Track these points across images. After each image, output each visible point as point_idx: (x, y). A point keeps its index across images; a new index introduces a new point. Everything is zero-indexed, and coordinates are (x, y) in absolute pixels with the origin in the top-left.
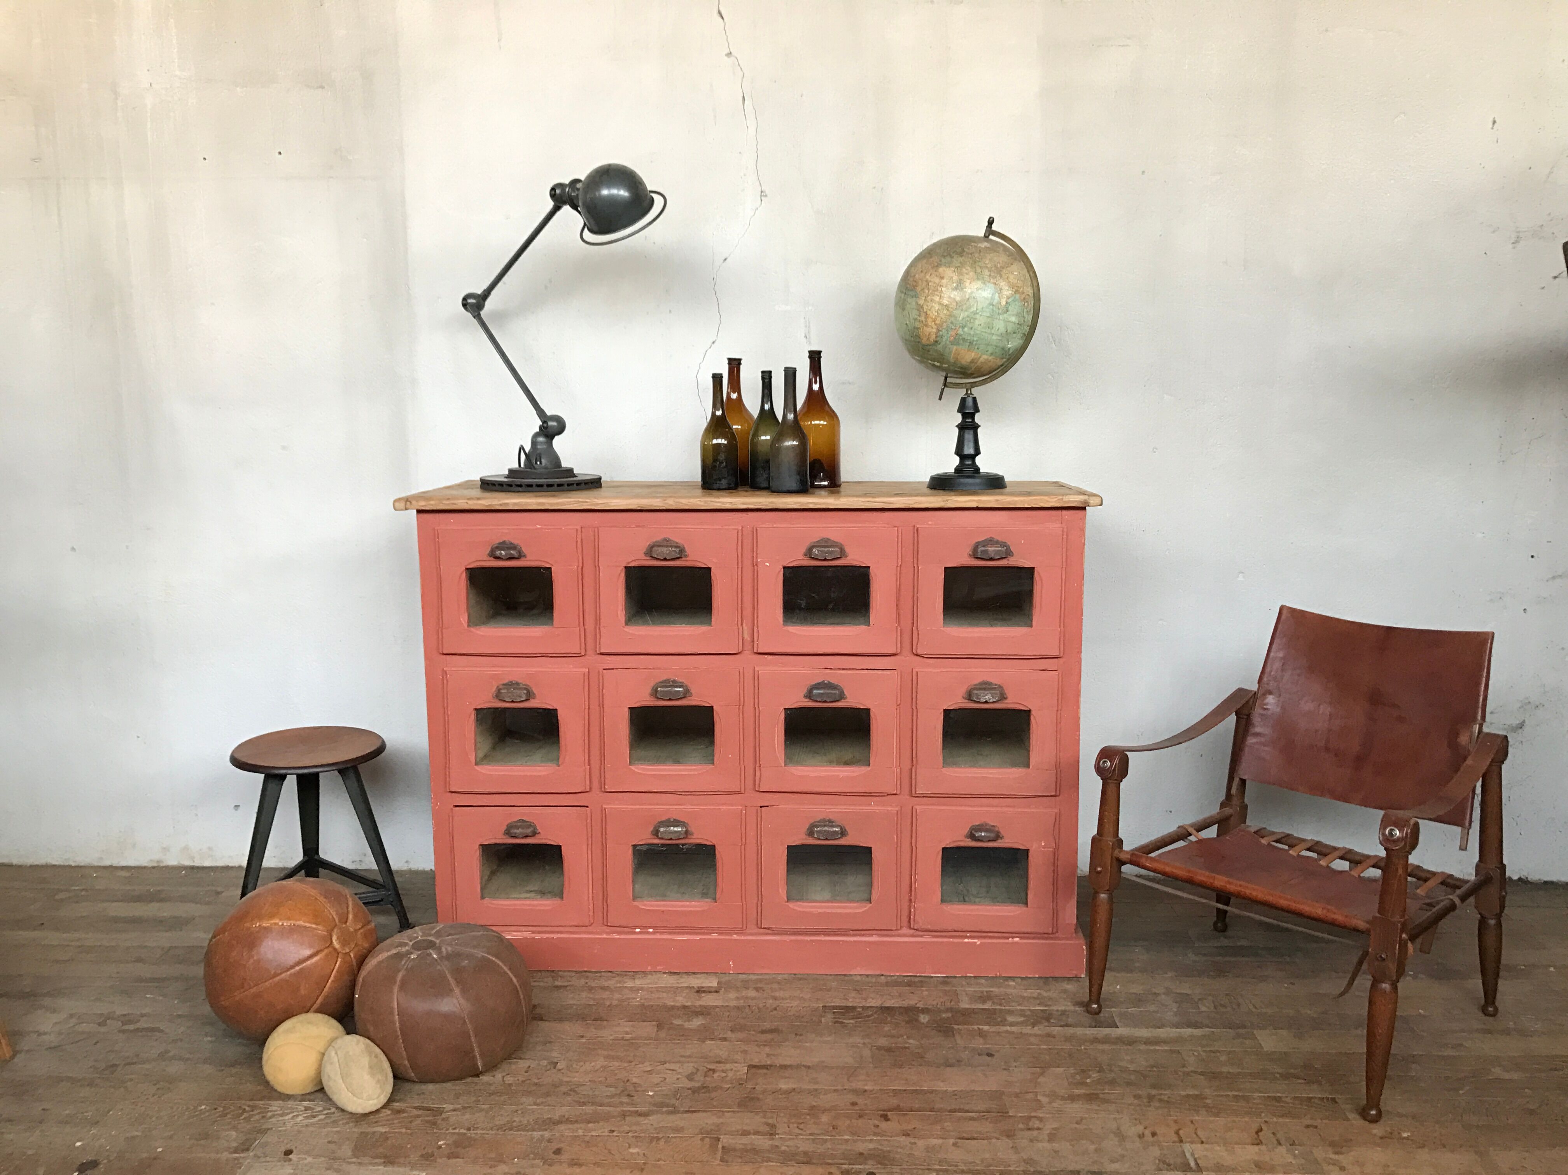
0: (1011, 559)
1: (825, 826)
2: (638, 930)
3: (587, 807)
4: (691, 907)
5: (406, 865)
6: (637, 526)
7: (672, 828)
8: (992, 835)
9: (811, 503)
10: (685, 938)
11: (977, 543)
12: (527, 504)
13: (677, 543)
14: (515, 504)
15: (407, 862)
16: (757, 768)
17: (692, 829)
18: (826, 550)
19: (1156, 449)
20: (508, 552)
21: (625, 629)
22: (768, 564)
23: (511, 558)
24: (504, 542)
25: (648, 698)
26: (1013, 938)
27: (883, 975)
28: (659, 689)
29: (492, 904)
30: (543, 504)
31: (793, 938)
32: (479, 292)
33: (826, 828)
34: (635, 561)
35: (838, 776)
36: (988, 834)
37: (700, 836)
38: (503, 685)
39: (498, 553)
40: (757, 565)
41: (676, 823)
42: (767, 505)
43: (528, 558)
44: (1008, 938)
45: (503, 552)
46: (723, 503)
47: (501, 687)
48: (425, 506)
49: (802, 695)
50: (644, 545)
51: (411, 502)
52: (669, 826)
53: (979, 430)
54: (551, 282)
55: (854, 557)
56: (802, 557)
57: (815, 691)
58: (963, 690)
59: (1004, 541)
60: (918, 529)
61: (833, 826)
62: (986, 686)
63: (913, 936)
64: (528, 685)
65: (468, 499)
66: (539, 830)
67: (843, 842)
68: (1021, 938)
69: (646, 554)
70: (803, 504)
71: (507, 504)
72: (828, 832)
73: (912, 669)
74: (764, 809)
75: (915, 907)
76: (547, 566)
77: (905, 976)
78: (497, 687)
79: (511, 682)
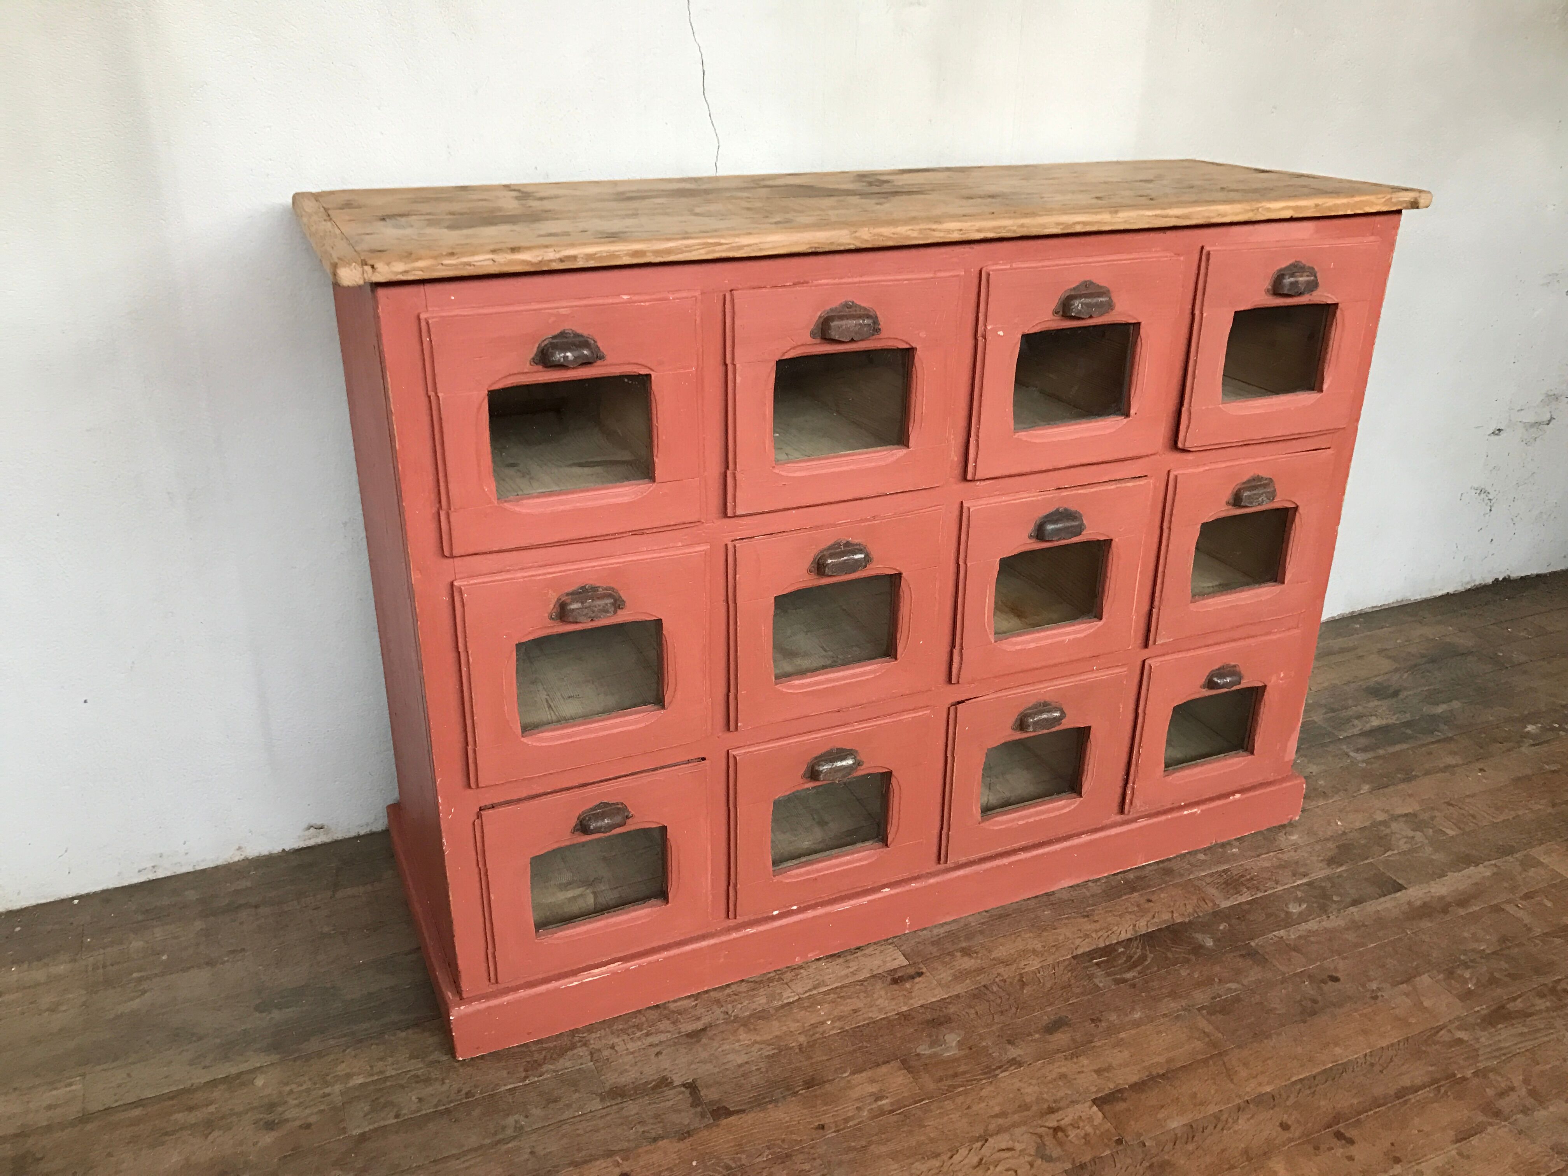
0: (1314, 292)
1: (1042, 712)
3: (703, 759)
4: (854, 861)
5: (239, 853)
7: (837, 763)
8: (1236, 678)
9: (1078, 223)
10: (847, 905)
11: (1281, 270)
12: (612, 255)
13: (865, 309)
14: (589, 257)
15: (240, 848)
16: (956, 652)
17: (865, 757)
18: (1094, 300)
20: (577, 353)
21: (776, 471)
22: (1001, 333)
23: (587, 363)
24: (563, 334)
25: (807, 577)
26: (1234, 795)
28: (830, 561)
29: (556, 939)
30: (642, 253)
31: (986, 866)
33: (1045, 716)
34: (794, 348)
35: (1063, 641)
36: (1232, 679)
37: (874, 765)
38: (567, 594)
39: (559, 356)
40: (984, 337)
42: (1014, 231)
43: (609, 360)
44: (1228, 797)
45: (569, 354)
46: (949, 231)
47: (567, 599)
48: (406, 272)
49: (1027, 534)
50: (809, 318)
51: (373, 267)
52: (833, 761)
55: (1122, 311)
56: (1051, 317)
57: (1050, 527)
58: (1227, 495)
59: (1311, 265)
60: (1209, 253)
61: (1051, 711)
62: (1255, 482)
63: (1125, 823)
64: (612, 589)
65: (494, 251)
66: (632, 813)
67: (1056, 727)
68: (1243, 793)
69: (813, 334)
70: (1068, 226)
71: (574, 258)
73: (1169, 472)
74: (959, 706)
75: (1133, 788)
76: (643, 371)
77: (1114, 875)
78: (559, 599)
79: (582, 588)
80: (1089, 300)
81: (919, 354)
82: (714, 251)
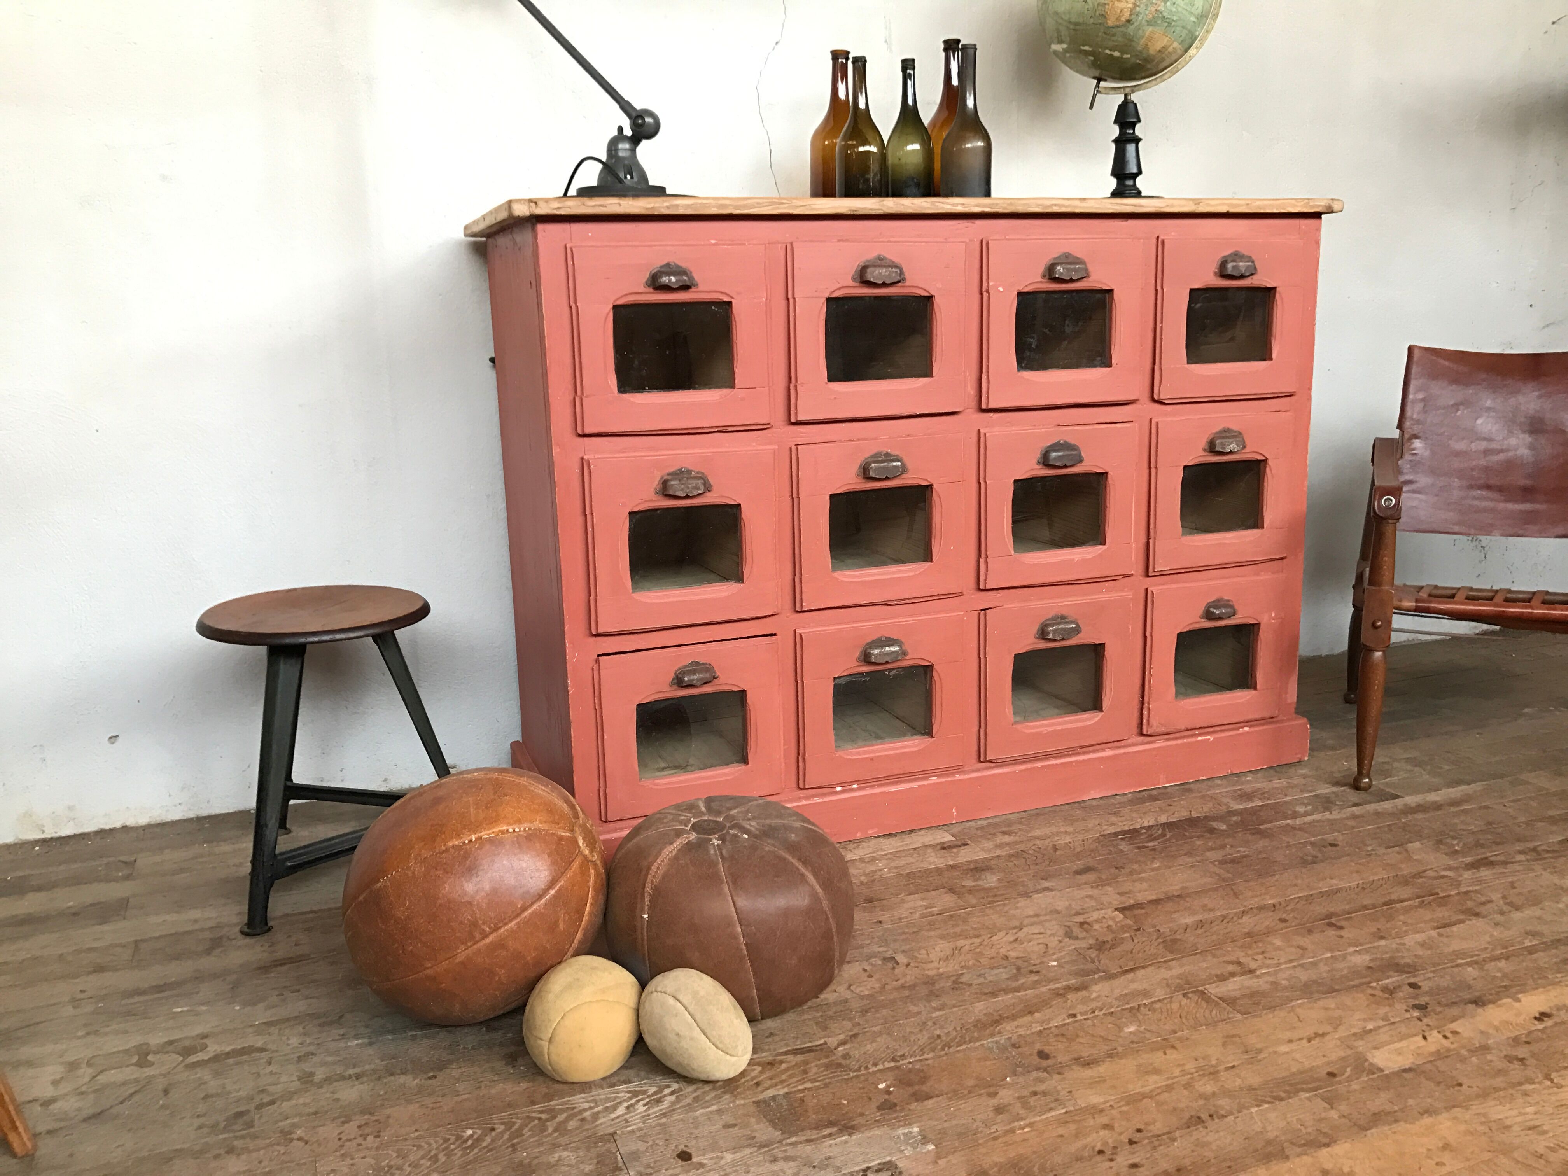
0: (1256, 277)
1: (1059, 624)
2: (839, 789)
3: (775, 635)
4: (905, 747)
6: (839, 241)
7: (887, 649)
8: (1228, 611)
10: (900, 787)
11: (1225, 257)
12: (704, 206)
13: (893, 263)
14: (688, 206)
16: (982, 561)
17: (907, 647)
18: (1073, 267)
20: (678, 277)
21: (827, 389)
22: (1001, 289)
23: (686, 287)
24: (668, 264)
25: (855, 480)
26: (1243, 727)
27: (1117, 794)
28: (873, 465)
30: (726, 206)
31: (1023, 767)
33: (1062, 626)
34: (839, 289)
35: (1073, 560)
37: (916, 656)
38: (669, 474)
39: (665, 280)
40: (988, 292)
41: (890, 642)
42: (1005, 208)
43: (701, 287)
44: (1238, 729)
45: (672, 278)
46: (953, 205)
47: (667, 477)
48: (559, 208)
49: (1035, 461)
50: (853, 266)
51: (536, 203)
52: (882, 647)
55: (1098, 279)
56: (1040, 279)
57: (1054, 455)
58: (1203, 443)
59: (1248, 253)
60: (1162, 240)
61: (1068, 623)
62: (1226, 433)
63: (1145, 743)
64: (705, 473)
66: (720, 675)
67: (1074, 641)
68: (1251, 726)
69: (855, 279)
71: (677, 206)
72: (1064, 629)
73: (1151, 420)
74: (988, 611)
75: (1149, 709)
76: (726, 299)
77: (1140, 791)
78: (662, 478)
79: (680, 470)
80: (1069, 266)
81: (937, 301)
82: (778, 208)
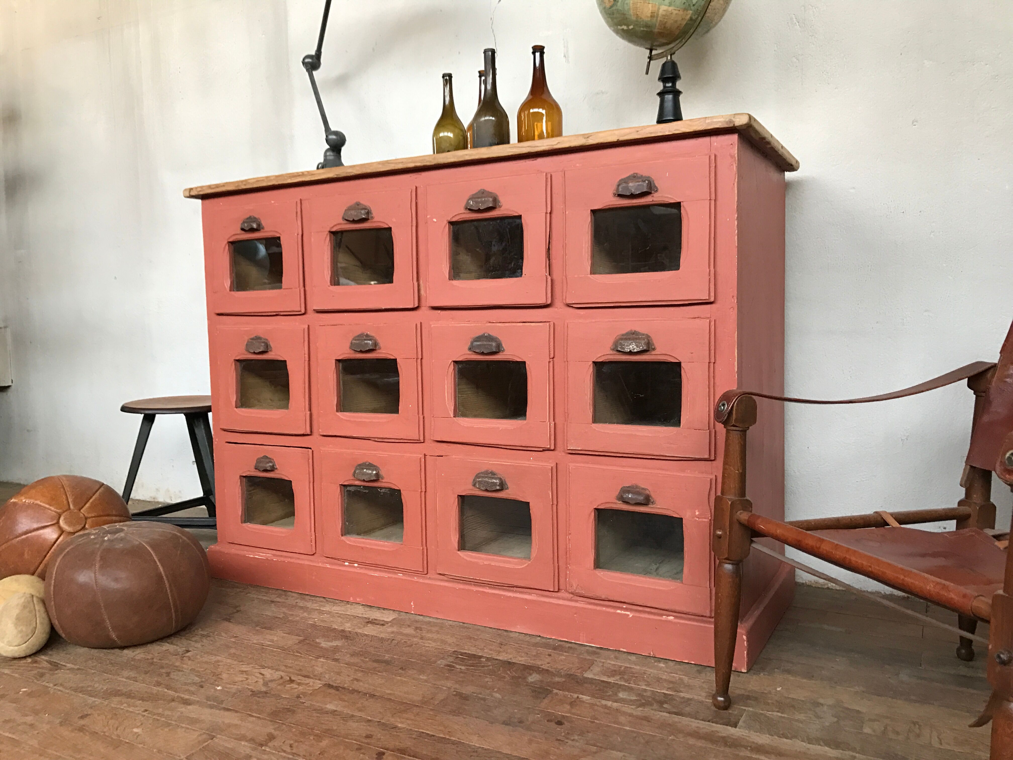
0: (656, 195)
1: (487, 478)
2: (347, 564)
4: (384, 546)
7: (367, 471)
8: (641, 498)
10: (376, 574)
11: (622, 181)
13: (366, 206)
16: (432, 418)
17: (382, 473)
18: (480, 200)
19: (916, 121)
21: (330, 290)
22: (435, 220)
24: (250, 217)
25: (349, 351)
26: (668, 615)
27: (540, 636)
28: (356, 343)
29: (249, 527)
31: (462, 586)
32: (313, 53)
34: (335, 225)
35: (497, 428)
36: (635, 497)
37: (388, 481)
38: (251, 339)
41: (370, 466)
43: (266, 229)
44: (662, 615)
45: (249, 226)
47: (250, 341)
49: (467, 348)
50: (343, 210)
51: (193, 190)
52: (364, 469)
53: (681, 98)
54: (376, 44)
55: (508, 208)
56: (463, 211)
57: (477, 344)
58: (610, 341)
59: (649, 177)
61: (492, 478)
62: (633, 336)
63: (571, 600)
64: (267, 340)
66: (277, 467)
67: (505, 496)
68: (676, 617)
69: (343, 219)
72: (488, 482)
73: (563, 321)
76: (278, 235)
79: (256, 337)
81: (393, 230)
